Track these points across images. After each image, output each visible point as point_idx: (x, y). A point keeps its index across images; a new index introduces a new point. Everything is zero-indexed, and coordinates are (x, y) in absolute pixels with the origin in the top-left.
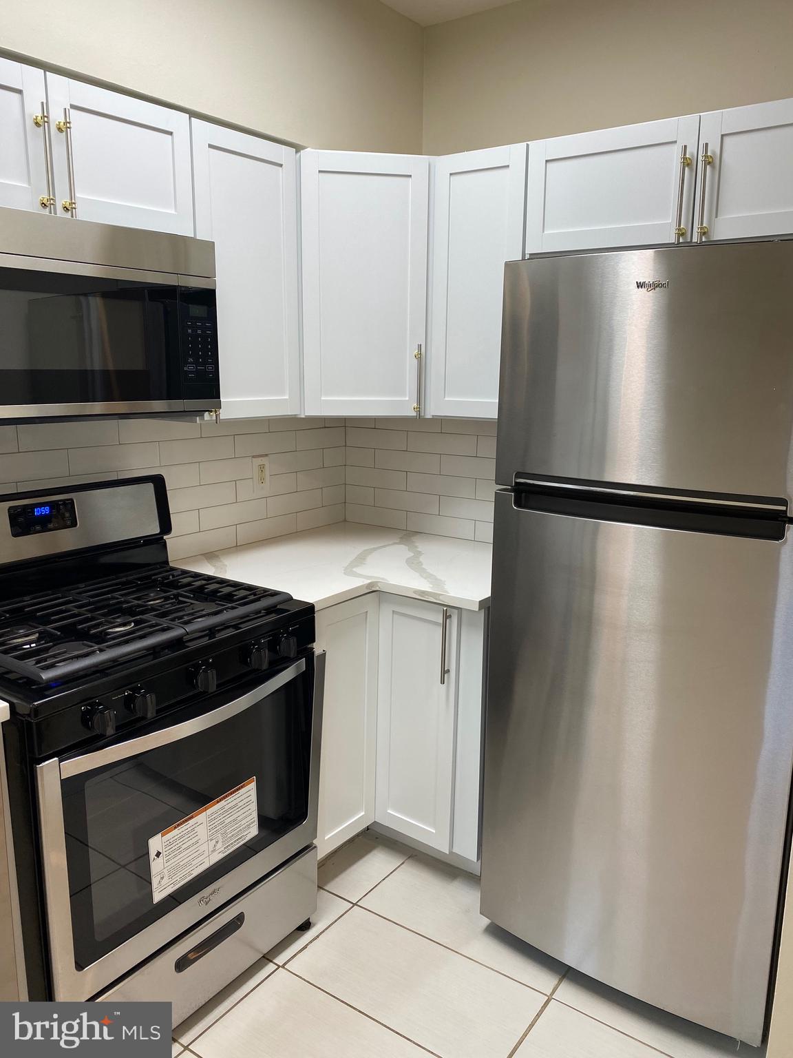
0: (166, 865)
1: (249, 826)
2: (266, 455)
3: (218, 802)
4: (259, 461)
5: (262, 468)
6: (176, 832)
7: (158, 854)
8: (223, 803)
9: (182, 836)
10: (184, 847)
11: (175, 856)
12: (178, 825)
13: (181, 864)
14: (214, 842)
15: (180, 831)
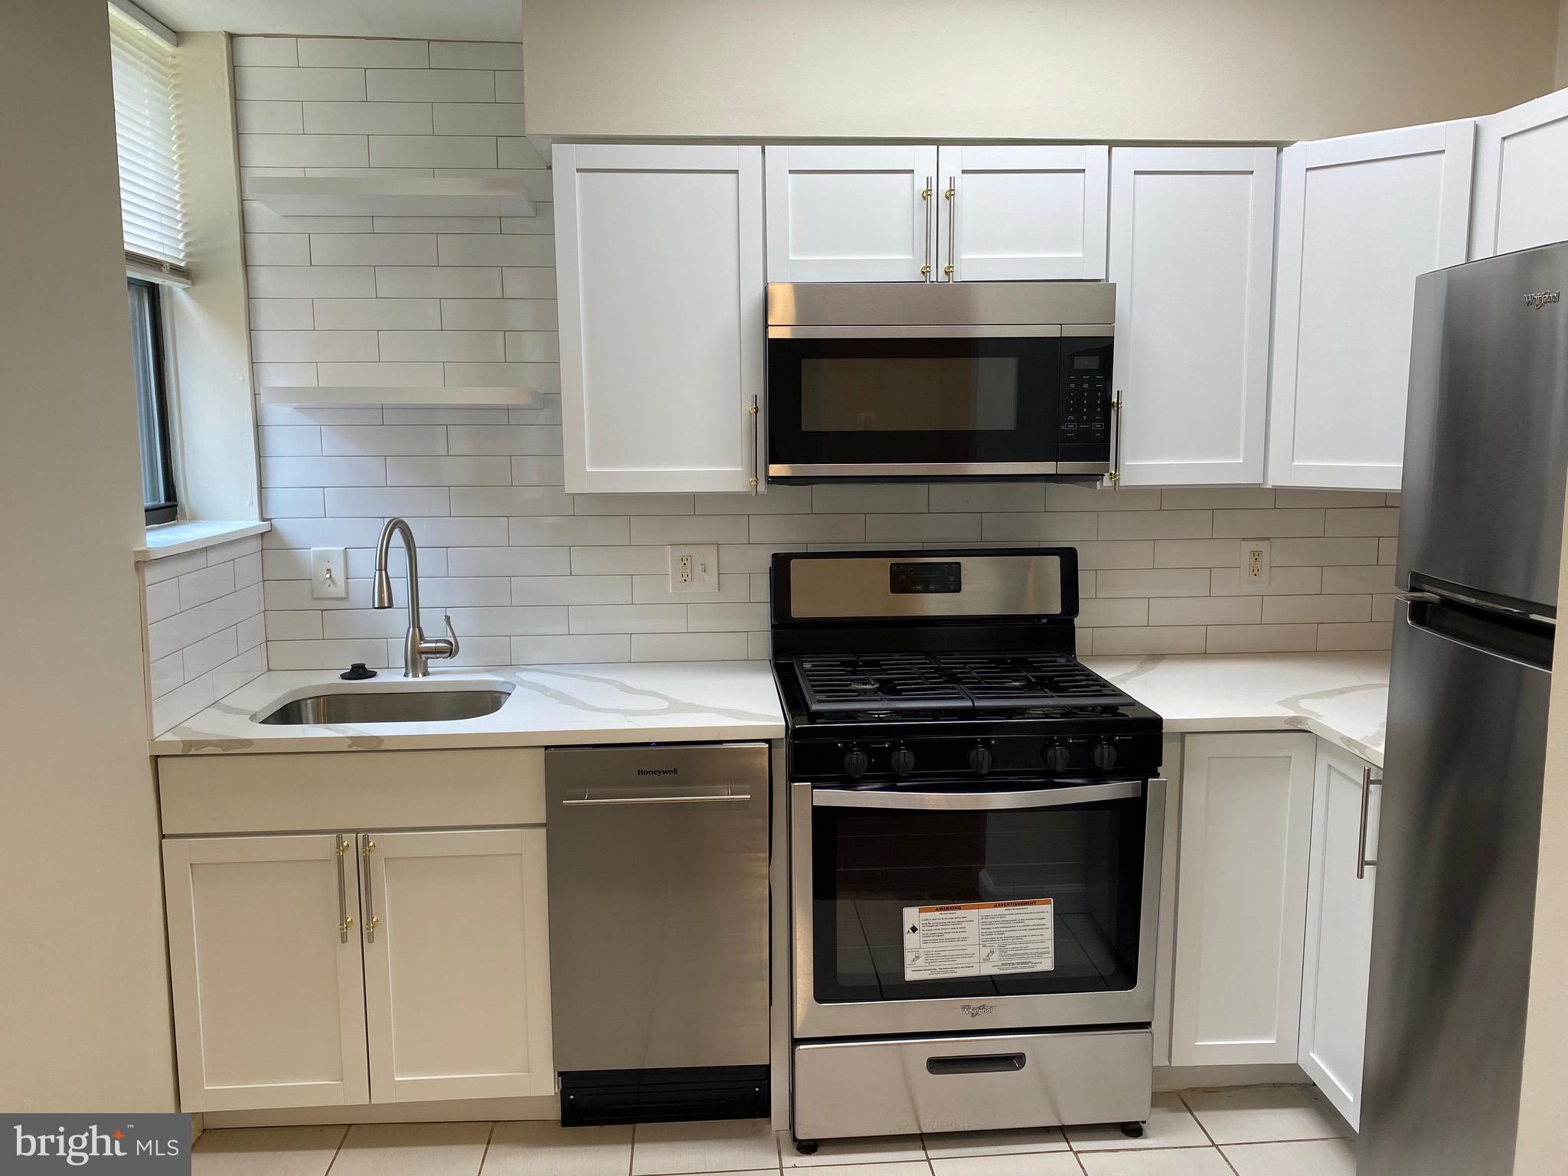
0: (923, 946)
1: (1039, 955)
2: (1268, 539)
3: (995, 906)
4: (1252, 546)
5: (1256, 555)
6: (937, 915)
7: (914, 929)
8: (1002, 910)
9: (943, 924)
10: (947, 936)
11: (935, 941)
12: (941, 909)
13: (943, 954)
14: (988, 950)
15: (944, 916)
